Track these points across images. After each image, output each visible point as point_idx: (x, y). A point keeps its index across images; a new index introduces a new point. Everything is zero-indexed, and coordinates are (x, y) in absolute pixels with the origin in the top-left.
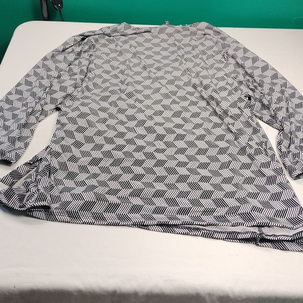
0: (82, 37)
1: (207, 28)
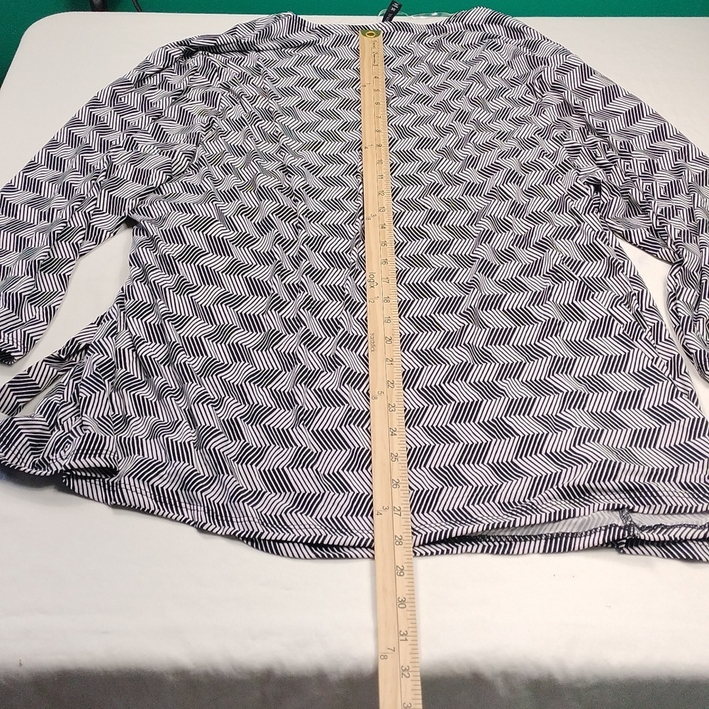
0: (183, 48)
1: (489, 21)
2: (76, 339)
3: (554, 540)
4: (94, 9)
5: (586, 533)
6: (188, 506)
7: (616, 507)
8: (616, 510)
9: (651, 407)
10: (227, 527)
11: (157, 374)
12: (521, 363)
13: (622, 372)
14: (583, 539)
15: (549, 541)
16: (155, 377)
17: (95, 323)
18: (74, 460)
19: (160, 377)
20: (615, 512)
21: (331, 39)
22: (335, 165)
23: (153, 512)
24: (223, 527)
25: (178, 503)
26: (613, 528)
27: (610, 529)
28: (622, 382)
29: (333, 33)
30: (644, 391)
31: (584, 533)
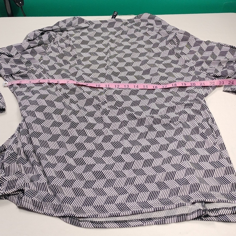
0: (41, 32)
1: (149, 18)
2: (4, 145)
3: (180, 217)
4: (9, 16)
5: (191, 213)
6: (45, 207)
7: (200, 201)
8: (200, 202)
9: (212, 161)
10: (62, 213)
11: (31, 157)
12: (168, 144)
13: (202, 148)
14: (190, 216)
15: (178, 217)
16: (31, 158)
17: (10, 138)
18: (6, 191)
19: (33, 158)
20: (200, 203)
21: (94, 25)
22: (96, 73)
23: (33, 210)
24: (60, 213)
25: (42, 206)
26: (200, 211)
27: (199, 211)
28: (202, 152)
29: (94, 23)
30: (210, 156)
31: (190, 214)
